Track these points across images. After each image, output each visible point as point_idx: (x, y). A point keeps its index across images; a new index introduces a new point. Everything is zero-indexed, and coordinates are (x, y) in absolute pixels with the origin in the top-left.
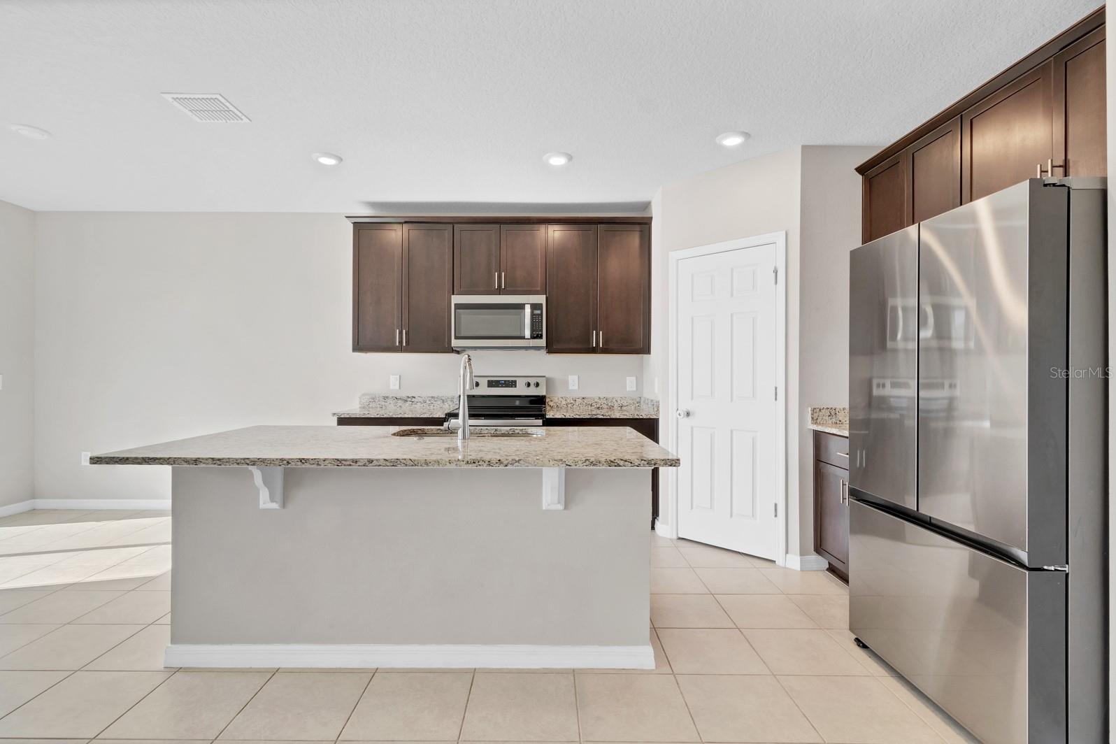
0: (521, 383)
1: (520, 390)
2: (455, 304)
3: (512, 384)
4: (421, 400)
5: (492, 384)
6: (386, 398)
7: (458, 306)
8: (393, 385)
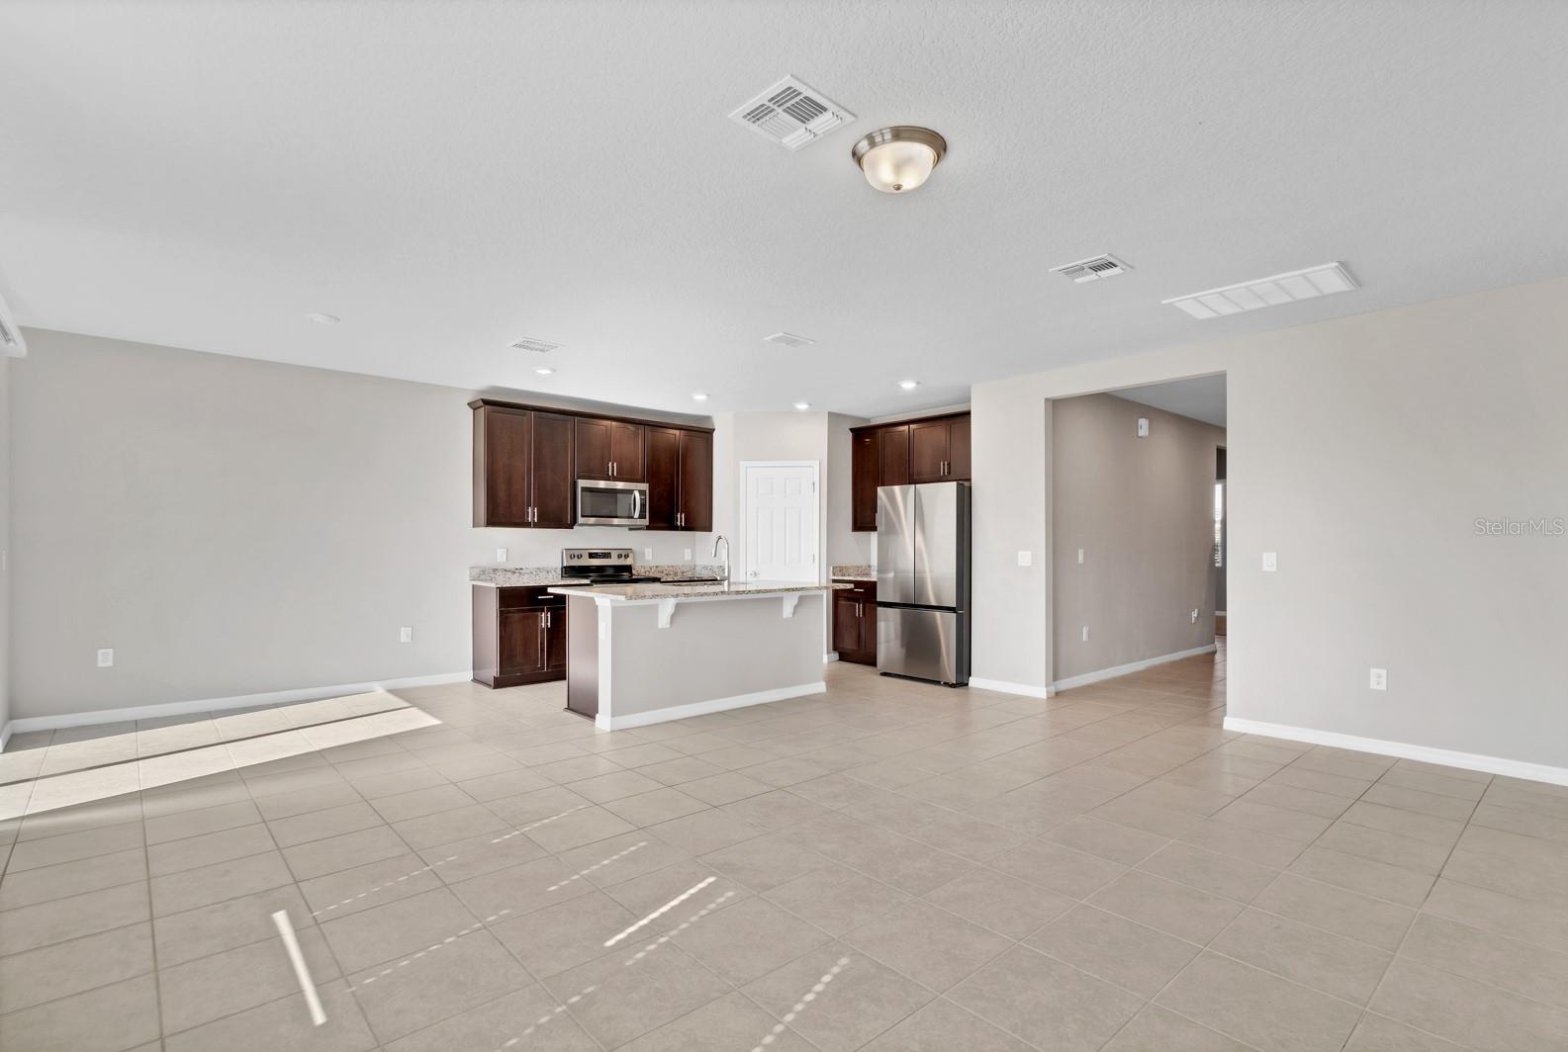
0: (614, 555)
1: (614, 561)
2: (582, 488)
3: (607, 555)
4: (528, 571)
5: (591, 556)
6: (495, 570)
7: (584, 489)
8: (501, 558)
